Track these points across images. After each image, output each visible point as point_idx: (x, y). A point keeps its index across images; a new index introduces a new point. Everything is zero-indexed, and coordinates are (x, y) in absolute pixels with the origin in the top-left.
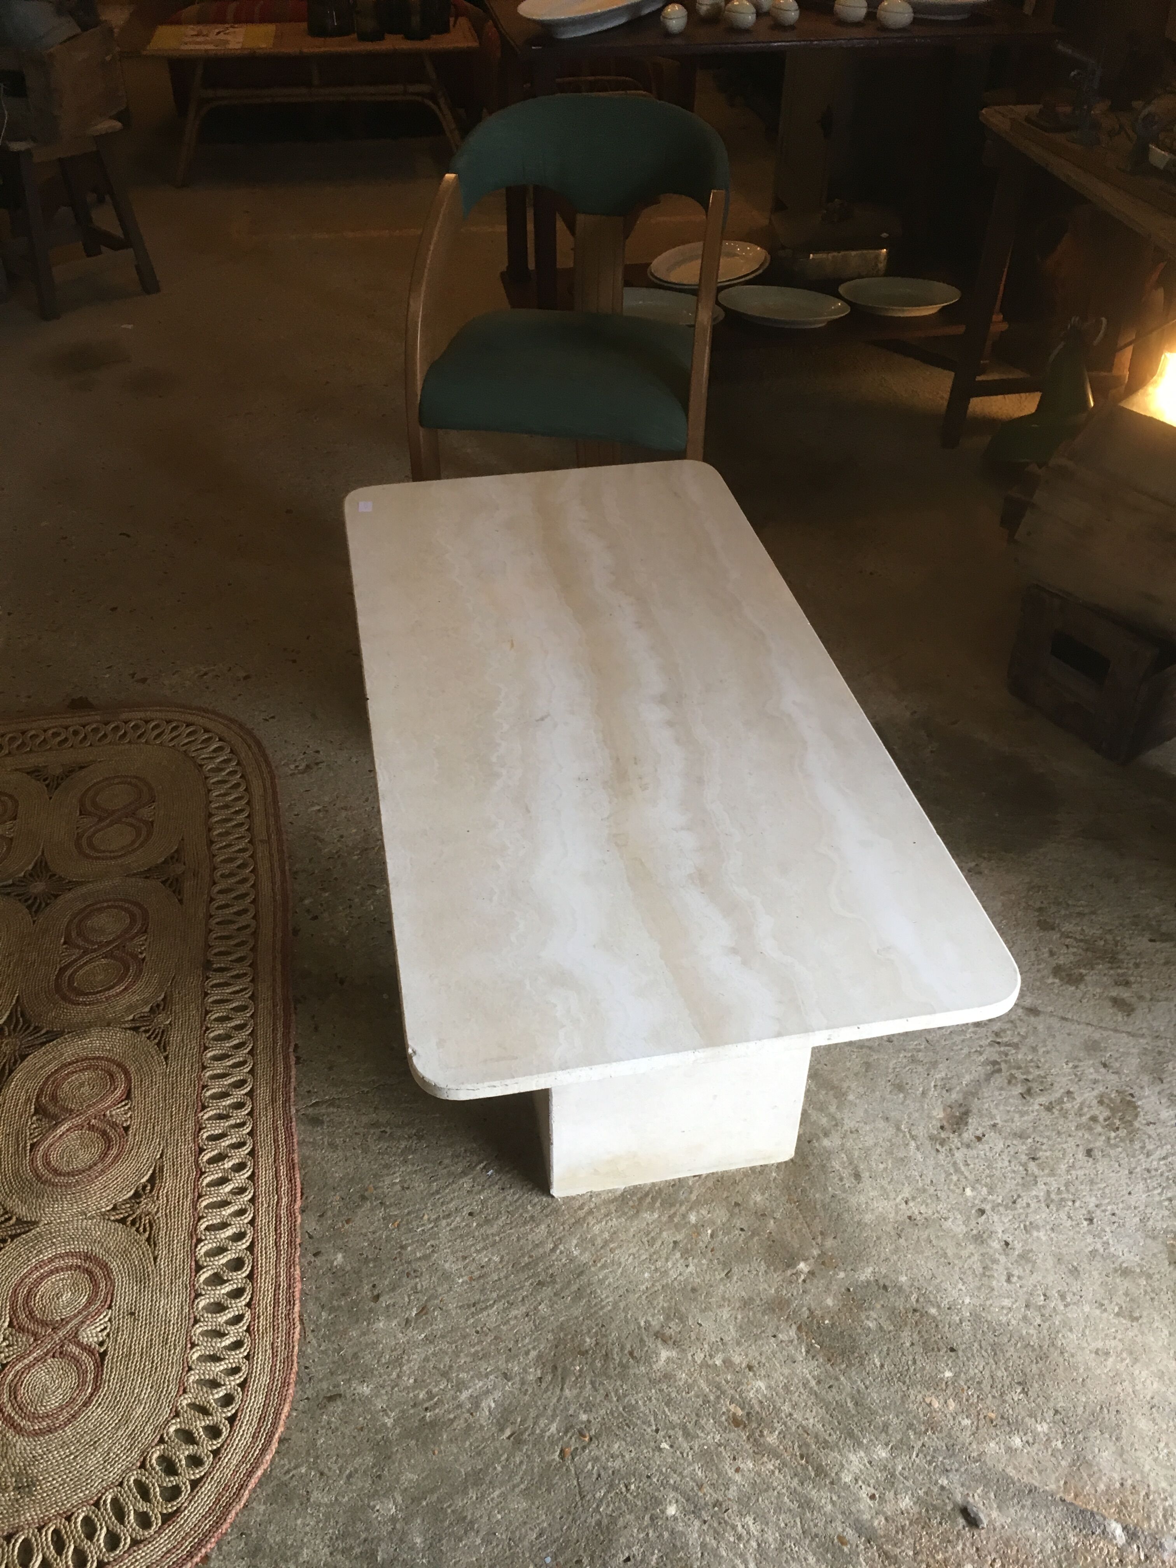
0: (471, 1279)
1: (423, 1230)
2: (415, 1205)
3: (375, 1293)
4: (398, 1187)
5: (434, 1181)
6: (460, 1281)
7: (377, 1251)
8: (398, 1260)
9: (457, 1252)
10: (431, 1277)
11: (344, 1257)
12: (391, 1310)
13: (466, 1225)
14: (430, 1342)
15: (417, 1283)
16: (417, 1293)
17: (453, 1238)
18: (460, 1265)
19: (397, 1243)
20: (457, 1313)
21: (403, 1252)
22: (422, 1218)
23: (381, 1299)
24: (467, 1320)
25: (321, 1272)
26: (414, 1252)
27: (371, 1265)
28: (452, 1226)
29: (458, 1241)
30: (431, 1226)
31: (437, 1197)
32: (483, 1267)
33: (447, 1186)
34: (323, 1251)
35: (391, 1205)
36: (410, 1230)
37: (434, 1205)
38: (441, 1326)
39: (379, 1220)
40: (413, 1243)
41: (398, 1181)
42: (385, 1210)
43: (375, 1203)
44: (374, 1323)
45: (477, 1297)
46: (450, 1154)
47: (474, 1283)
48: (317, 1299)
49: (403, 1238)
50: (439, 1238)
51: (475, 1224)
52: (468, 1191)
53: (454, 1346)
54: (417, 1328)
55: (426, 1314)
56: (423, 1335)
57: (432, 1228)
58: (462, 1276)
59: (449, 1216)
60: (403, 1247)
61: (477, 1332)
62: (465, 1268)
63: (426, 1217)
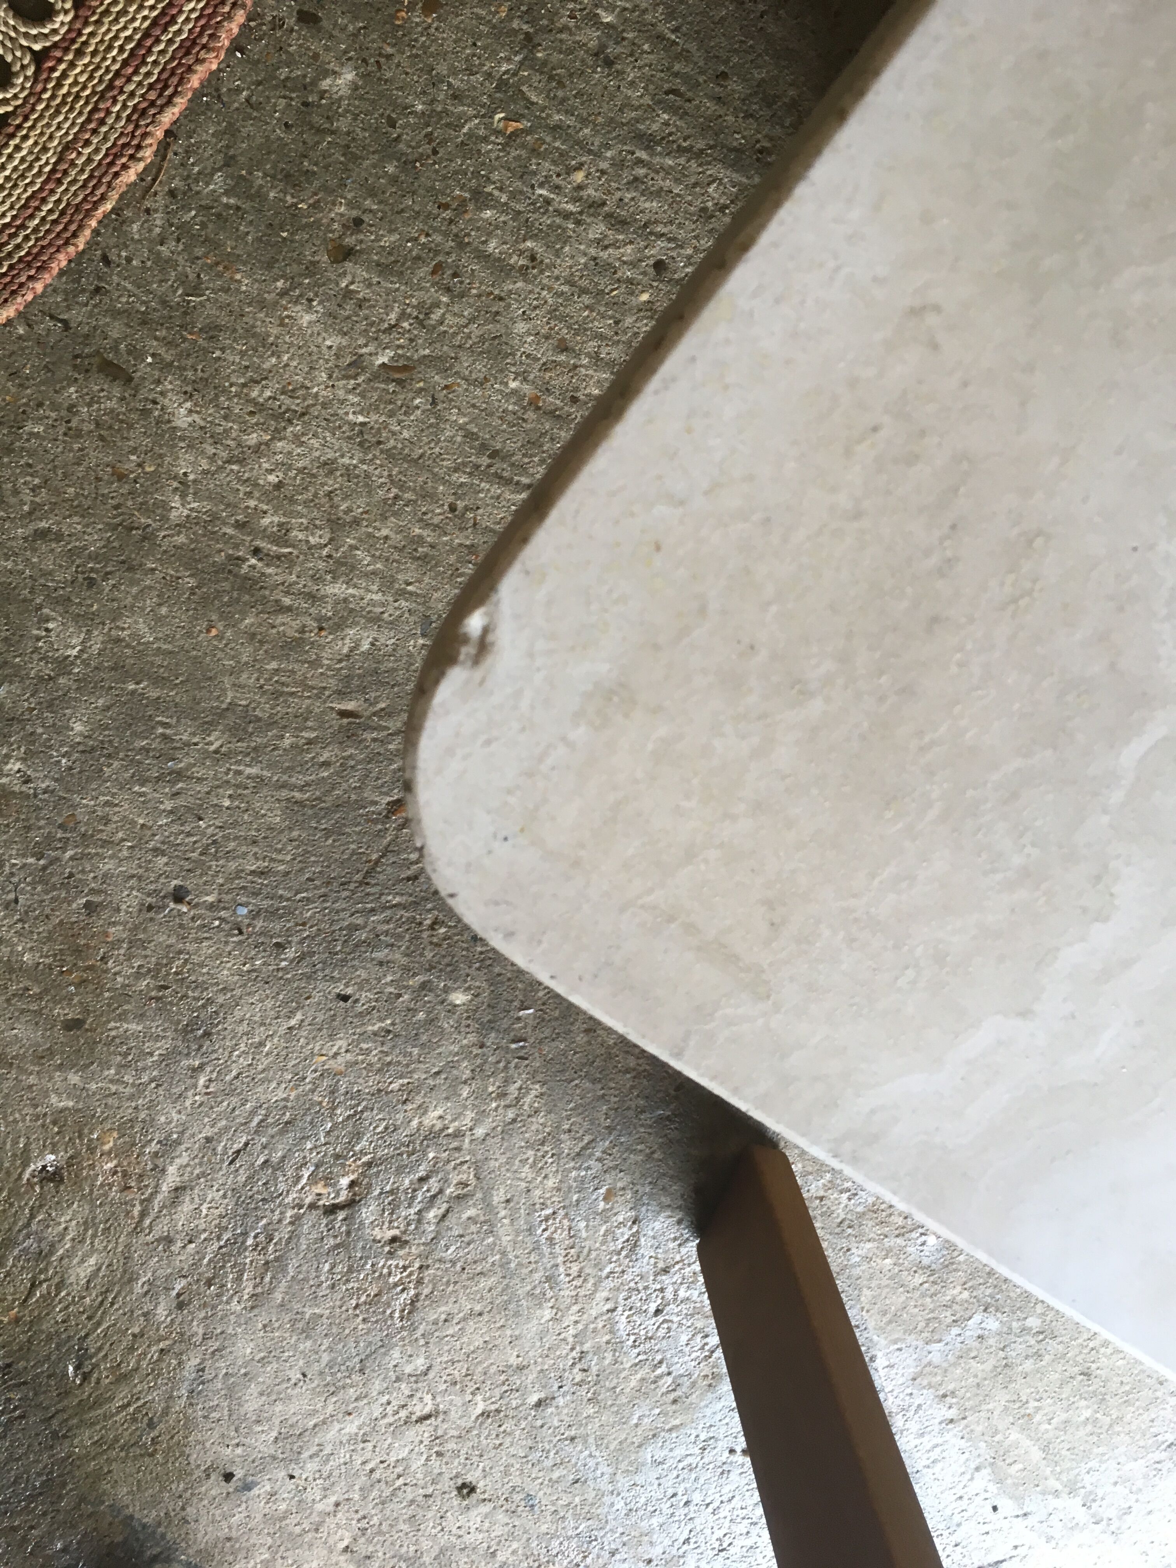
0: (534, 403)
1: (548, 202)
2: (584, 122)
3: (350, 241)
4: (591, 37)
5: (672, 109)
6: (513, 385)
7: (426, 149)
8: (447, 214)
9: (562, 319)
10: (472, 320)
11: (355, 87)
12: (349, 308)
13: (630, 281)
14: (361, 444)
15: (437, 304)
16: (421, 324)
17: (584, 283)
18: (545, 353)
19: (476, 174)
20: (451, 440)
21: (471, 207)
22: (570, 170)
23: (348, 265)
24: (456, 470)
25: (284, 73)
26: (489, 229)
27: (390, 169)
28: (604, 255)
29: (586, 299)
30: (570, 207)
31: (643, 155)
32: (574, 400)
33: (681, 150)
34: (325, 23)
35: (542, 67)
36: (524, 174)
37: (619, 164)
38: (406, 434)
39: (489, 76)
40: (504, 208)
41: (608, 19)
42: (521, 63)
43: (515, 24)
44: (296, 302)
45: (510, 446)
46: (758, 75)
47: (531, 415)
48: (232, 131)
49: (495, 176)
50: (558, 253)
51: (645, 297)
52: (704, 210)
53: (394, 491)
54: (362, 395)
55: (400, 382)
56: (361, 419)
57: (567, 215)
58: (523, 376)
59: (619, 223)
60: (481, 199)
61: (453, 508)
62: (545, 368)
63: (579, 177)
